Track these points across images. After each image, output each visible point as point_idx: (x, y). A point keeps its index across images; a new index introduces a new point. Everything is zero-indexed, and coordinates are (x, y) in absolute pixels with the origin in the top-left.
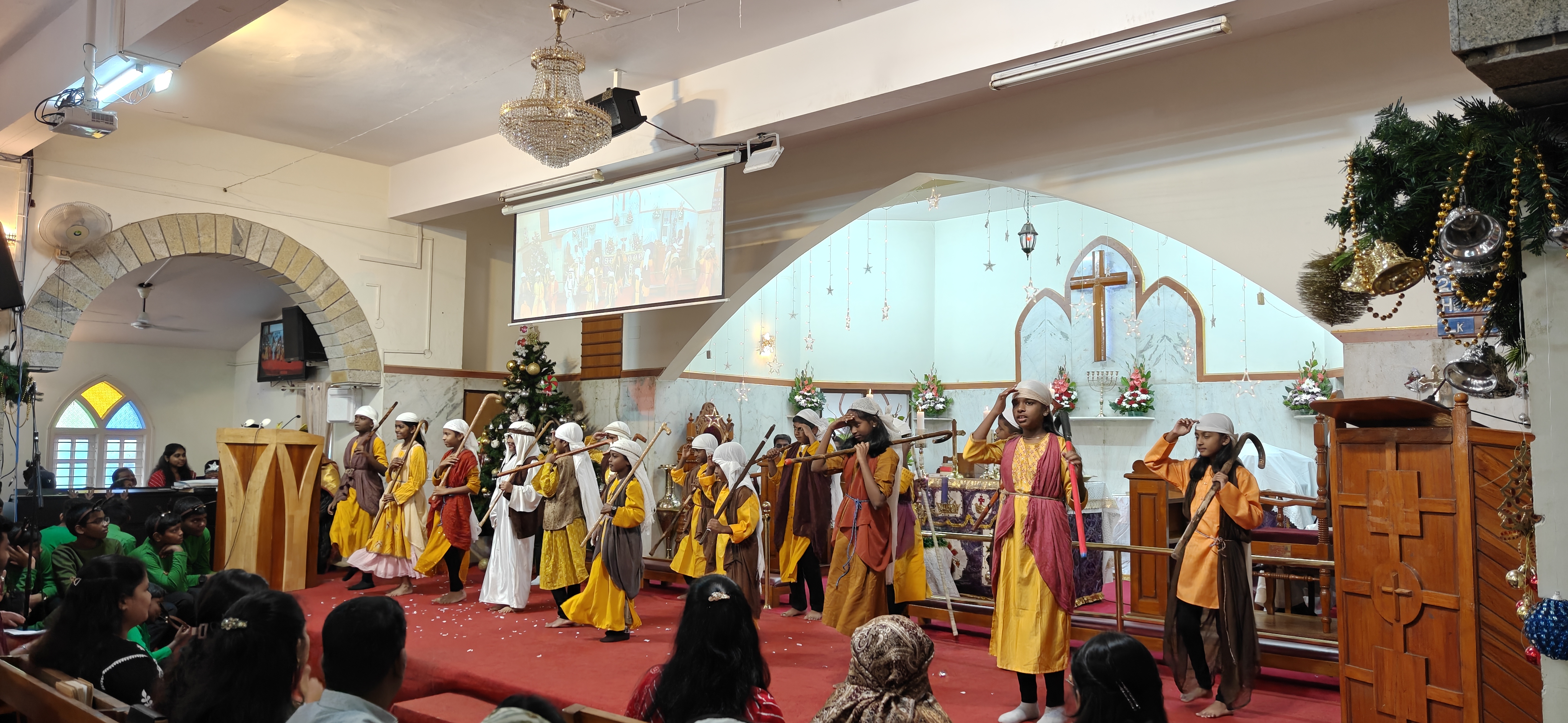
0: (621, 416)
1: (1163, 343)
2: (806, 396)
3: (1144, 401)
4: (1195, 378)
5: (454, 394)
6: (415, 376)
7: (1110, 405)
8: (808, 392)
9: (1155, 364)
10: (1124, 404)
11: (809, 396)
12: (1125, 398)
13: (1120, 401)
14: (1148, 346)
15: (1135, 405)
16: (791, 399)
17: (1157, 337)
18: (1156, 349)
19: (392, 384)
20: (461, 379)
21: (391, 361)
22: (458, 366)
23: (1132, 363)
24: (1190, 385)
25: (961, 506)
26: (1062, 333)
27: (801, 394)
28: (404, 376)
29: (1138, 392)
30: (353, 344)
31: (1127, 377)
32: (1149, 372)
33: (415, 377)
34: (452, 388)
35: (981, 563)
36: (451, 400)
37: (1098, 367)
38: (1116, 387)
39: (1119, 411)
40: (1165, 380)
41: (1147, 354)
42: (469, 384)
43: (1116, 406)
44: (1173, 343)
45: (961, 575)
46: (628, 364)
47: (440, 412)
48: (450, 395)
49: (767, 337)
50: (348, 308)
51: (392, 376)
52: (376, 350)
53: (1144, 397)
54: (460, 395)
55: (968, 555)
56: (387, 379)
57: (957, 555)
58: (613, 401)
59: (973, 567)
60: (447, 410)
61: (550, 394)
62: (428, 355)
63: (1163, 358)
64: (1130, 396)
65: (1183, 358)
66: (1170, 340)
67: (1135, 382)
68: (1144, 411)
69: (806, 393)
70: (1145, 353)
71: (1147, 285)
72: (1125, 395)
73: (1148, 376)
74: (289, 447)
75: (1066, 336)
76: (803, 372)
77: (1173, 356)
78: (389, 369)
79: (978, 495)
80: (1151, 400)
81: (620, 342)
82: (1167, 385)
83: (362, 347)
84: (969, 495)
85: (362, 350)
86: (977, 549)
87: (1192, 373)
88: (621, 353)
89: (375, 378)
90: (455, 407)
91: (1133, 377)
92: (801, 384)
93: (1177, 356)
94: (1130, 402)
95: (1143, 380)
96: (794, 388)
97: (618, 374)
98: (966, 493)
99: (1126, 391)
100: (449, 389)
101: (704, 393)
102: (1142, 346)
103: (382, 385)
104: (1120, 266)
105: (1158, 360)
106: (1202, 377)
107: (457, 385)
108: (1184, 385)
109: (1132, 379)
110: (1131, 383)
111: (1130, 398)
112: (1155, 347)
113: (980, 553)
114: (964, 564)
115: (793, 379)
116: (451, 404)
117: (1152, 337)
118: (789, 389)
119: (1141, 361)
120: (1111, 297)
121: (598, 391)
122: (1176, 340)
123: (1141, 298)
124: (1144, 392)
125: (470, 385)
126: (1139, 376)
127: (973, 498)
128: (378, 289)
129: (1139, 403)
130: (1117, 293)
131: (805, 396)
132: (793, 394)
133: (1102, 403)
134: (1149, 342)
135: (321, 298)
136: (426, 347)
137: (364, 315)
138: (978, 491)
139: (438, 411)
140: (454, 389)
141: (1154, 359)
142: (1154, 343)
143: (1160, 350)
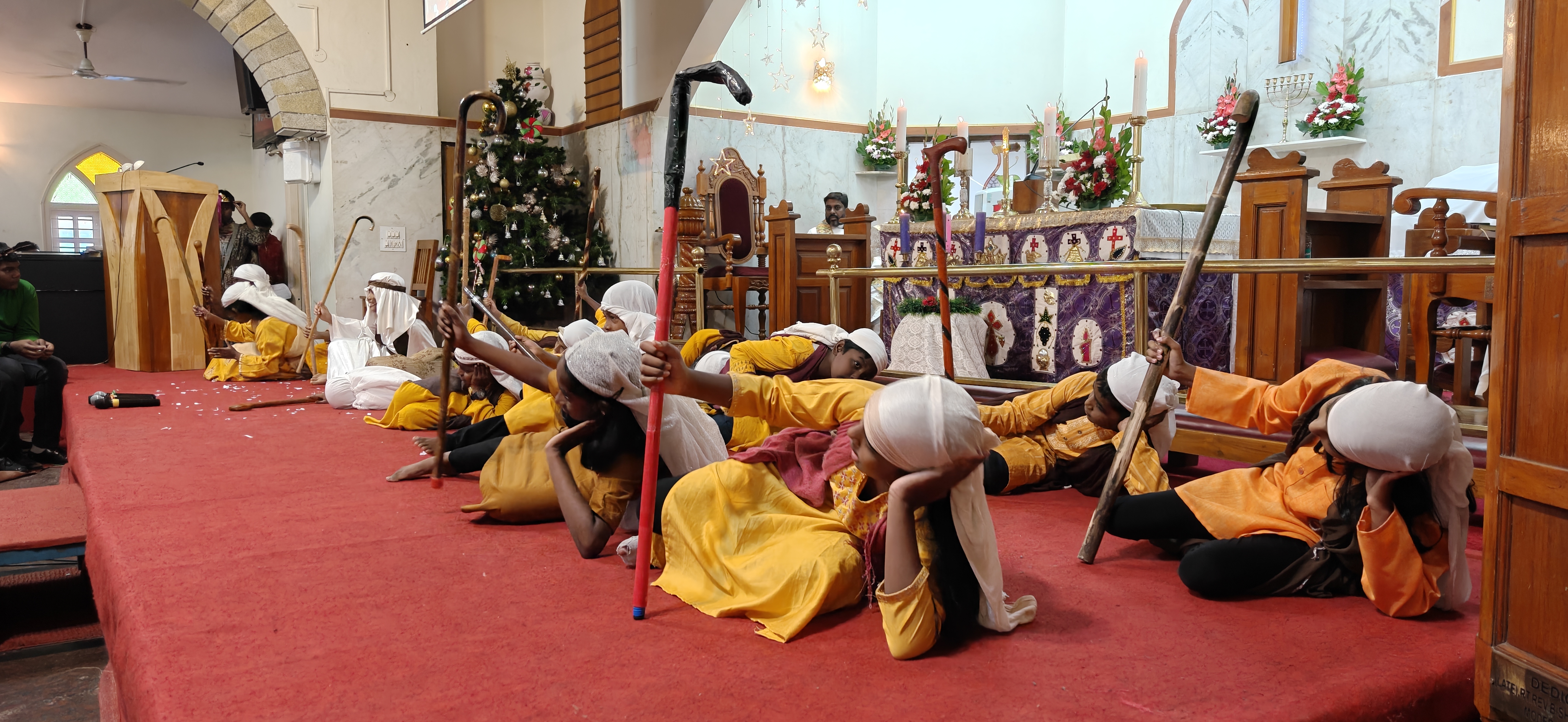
0: (622, 169)
1: (1387, 22)
2: (882, 145)
3: (1348, 113)
4: (1435, 71)
5: (428, 147)
6: (372, 123)
7: (1297, 125)
8: (885, 140)
9: (1372, 57)
10: (1317, 120)
11: (885, 145)
12: (1318, 111)
13: (1311, 118)
14: (1364, 28)
15: (1333, 121)
16: (861, 149)
17: (1378, 13)
18: (1375, 33)
19: (342, 132)
20: (437, 128)
21: (339, 103)
22: (434, 113)
23: (1335, 59)
24: (1425, 83)
25: (1008, 256)
26: (1235, 28)
27: (873, 143)
28: (357, 123)
29: (1340, 101)
30: (285, 80)
31: (1327, 80)
32: (1361, 70)
33: (373, 125)
34: (424, 140)
35: (1032, 339)
36: (424, 154)
37: (1284, 70)
38: (1309, 100)
39: (1308, 134)
40: (1387, 80)
41: (1360, 42)
42: (448, 134)
43: (1304, 126)
44: (1402, 19)
45: (1006, 357)
46: (628, 102)
47: (411, 168)
48: (423, 147)
49: (822, 64)
50: (275, 35)
51: (342, 122)
52: (318, 89)
53: (1349, 106)
54: (437, 149)
55: (1015, 328)
56: (335, 125)
57: (1002, 329)
58: (614, 150)
59: (1022, 345)
60: (419, 167)
61: (533, 141)
62: (390, 97)
63: (1384, 46)
64: (1328, 108)
65: (1417, 42)
66: (1397, 15)
67: (1338, 87)
68: (1349, 130)
69: (881, 142)
70: (1356, 42)
72: (1319, 107)
73: (1360, 75)
74: (161, 194)
75: (1239, 31)
76: (879, 113)
77: (1401, 41)
78: (336, 113)
79: (1030, 238)
80: (1360, 111)
81: (619, 72)
82: (1389, 88)
83: (297, 85)
84: (1018, 239)
85: (297, 89)
86: (1026, 319)
87: (1430, 64)
88: (619, 87)
89: (319, 124)
90: (430, 163)
91: (1335, 80)
92: (875, 130)
93: (1408, 40)
94: (1327, 117)
95: (1351, 82)
96: (866, 135)
97: (618, 115)
98: (1014, 235)
99: (1323, 101)
100: (422, 139)
101: (727, 137)
102: (1353, 31)
103: (328, 133)
105: (1377, 49)
106: (1446, 67)
107: (432, 136)
108: (1416, 84)
109: (1333, 83)
110: (1332, 89)
111: (1327, 111)
112: (1373, 29)
113: (1031, 324)
114: (1010, 340)
115: (865, 123)
116: (424, 159)
117: (1369, 15)
118: (859, 137)
119: (1349, 53)
121: (601, 140)
122: (1408, 15)
124: (1349, 99)
125: (449, 136)
126: (1345, 77)
127: (1022, 243)
128: (314, 12)
129: (1340, 117)
131: (879, 146)
132: (865, 143)
133: (1285, 124)
134: (1365, 23)
135: (236, 20)
136: (387, 87)
137: (297, 44)
138: (1031, 231)
139: (408, 167)
140: (428, 140)
141: (1370, 48)
142: (1373, 23)
143: (1381, 34)
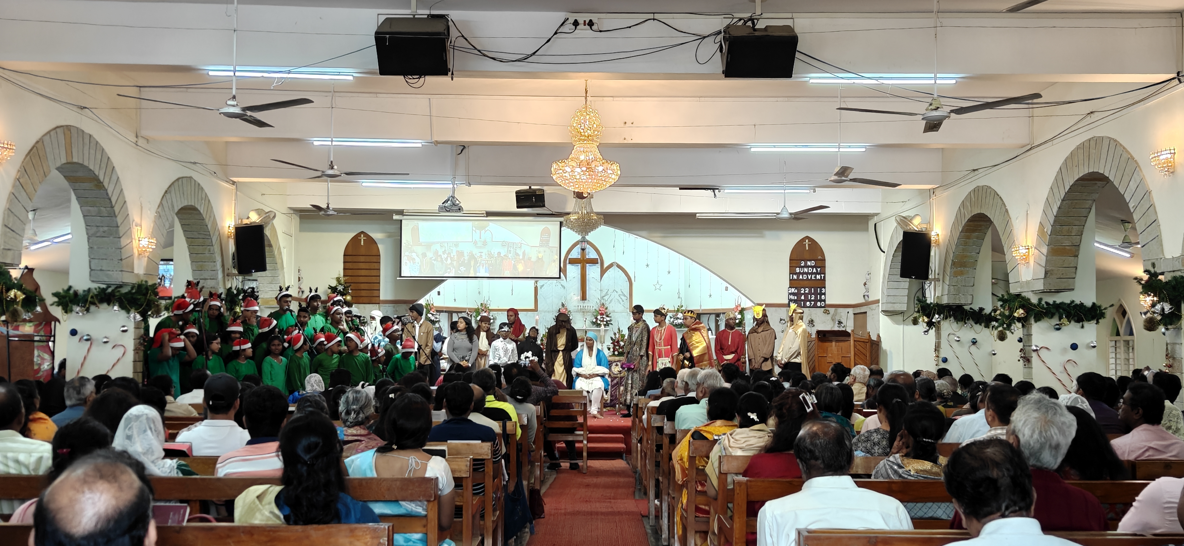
1: (614, 294)
7: (590, 322)
8: (433, 312)
9: (609, 303)
12: (598, 319)
14: (607, 294)
17: (611, 290)
23: (599, 302)
29: (604, 316)
31: (598, 309)
37: (581, 304)
38: (593, 314)
40: (614, 311)
41: (606, 298)
44: (618, 294)
46: (385, 296)
53: (608, 319)
65: (623, 301)
66: (617, 292)
70: (604, 298)
71: (605, 265)
73: (607, 308)
77: (618, 300)
80: (611, 320)
81: (379, 283)
82: (616, 314)
88: (378, 290)
93: (620, 300)
95: (606, 311)
97: (378, 302)
99: (598, 316)
102: (603, 294)
104: (592, 255)
105: (611, 301)
108: (623, 314)
109: (601, 310)
110: (600, 312)
112: (610, 295)
117: (608, 290)
119: (603, 301)
120: (588, 269)
122: (620, 293)
123: (603, 272)
124: (607, 316)
126: (604, 309)
129: (606, 322)
130: (591, 267)
131: (433, 315)
133: (584, 321)
141: (609, 300)
142: (609, 292)
143: (612, 297)
